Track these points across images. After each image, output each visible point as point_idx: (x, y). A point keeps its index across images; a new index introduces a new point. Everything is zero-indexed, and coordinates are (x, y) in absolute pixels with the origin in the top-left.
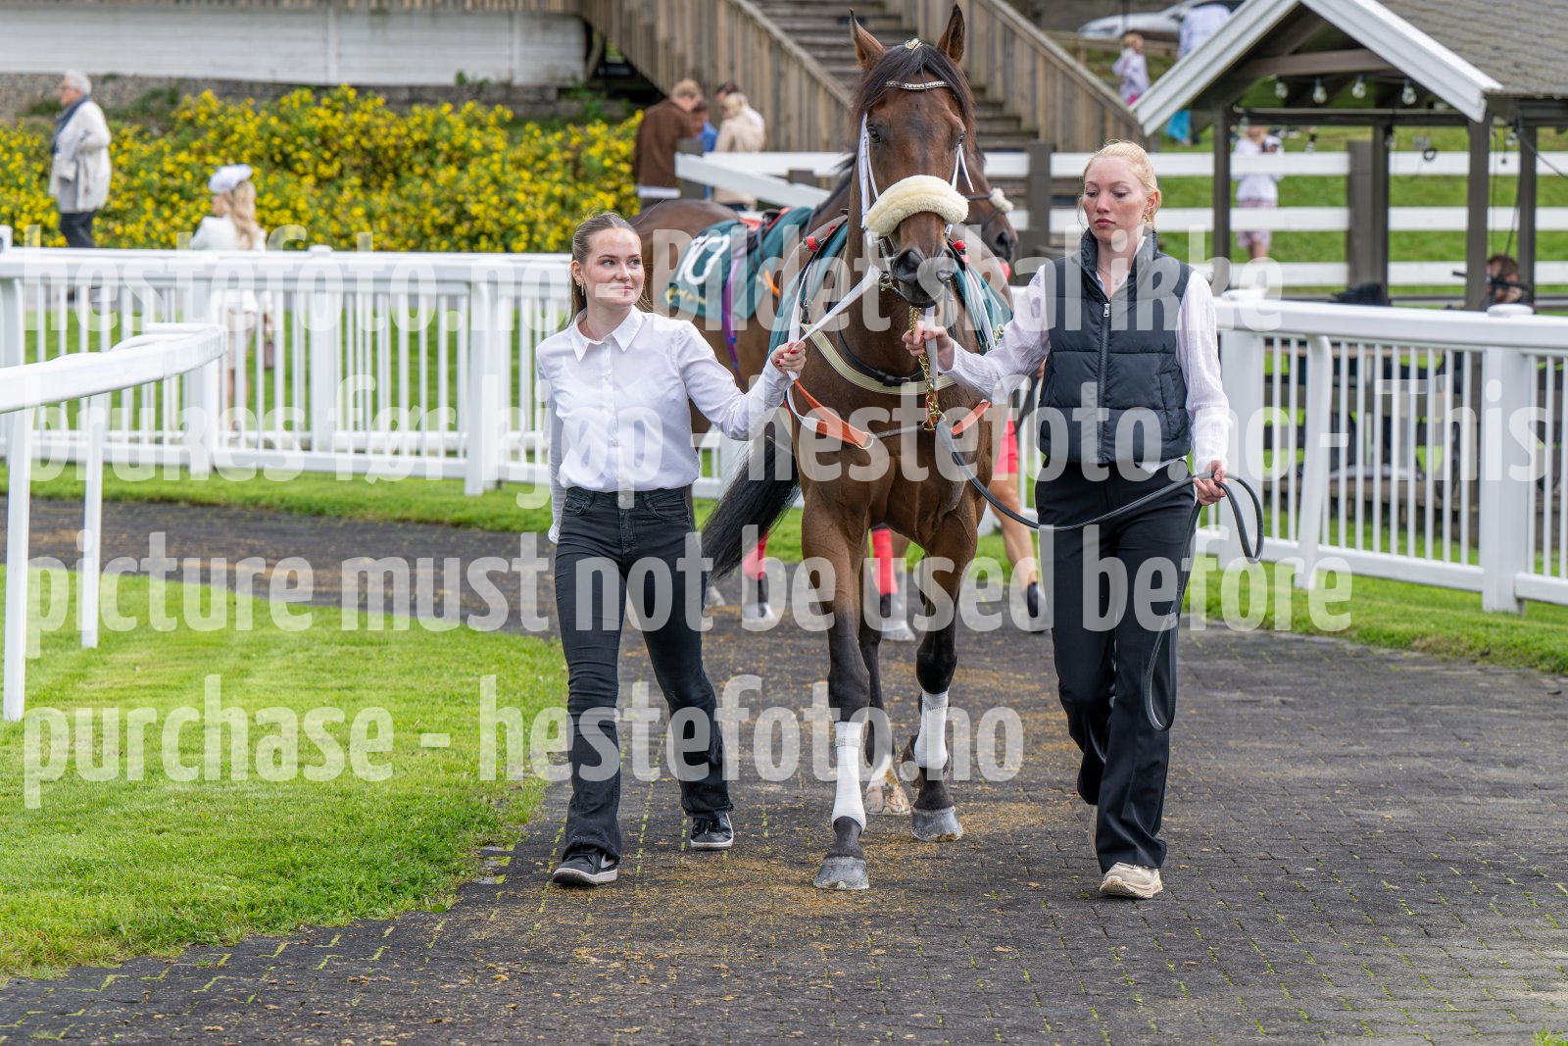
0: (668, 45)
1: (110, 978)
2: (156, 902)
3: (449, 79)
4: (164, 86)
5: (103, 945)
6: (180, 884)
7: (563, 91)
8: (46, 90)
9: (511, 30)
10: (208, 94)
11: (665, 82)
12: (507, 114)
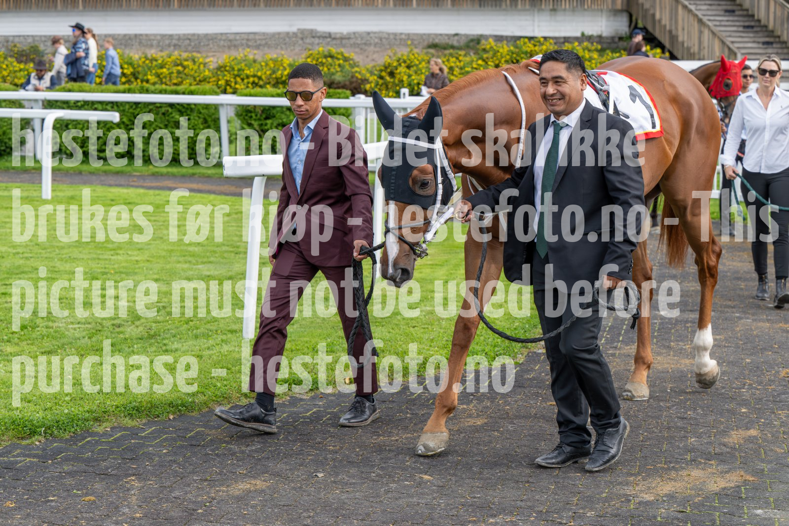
0: (660, 21)
3: (579, 34)
4: (475, 38)
7: (621, 39)
8: (434, 39)
9: (602, 16)
10: (491, 40)
11: (658, 34)
12: (599, 47)
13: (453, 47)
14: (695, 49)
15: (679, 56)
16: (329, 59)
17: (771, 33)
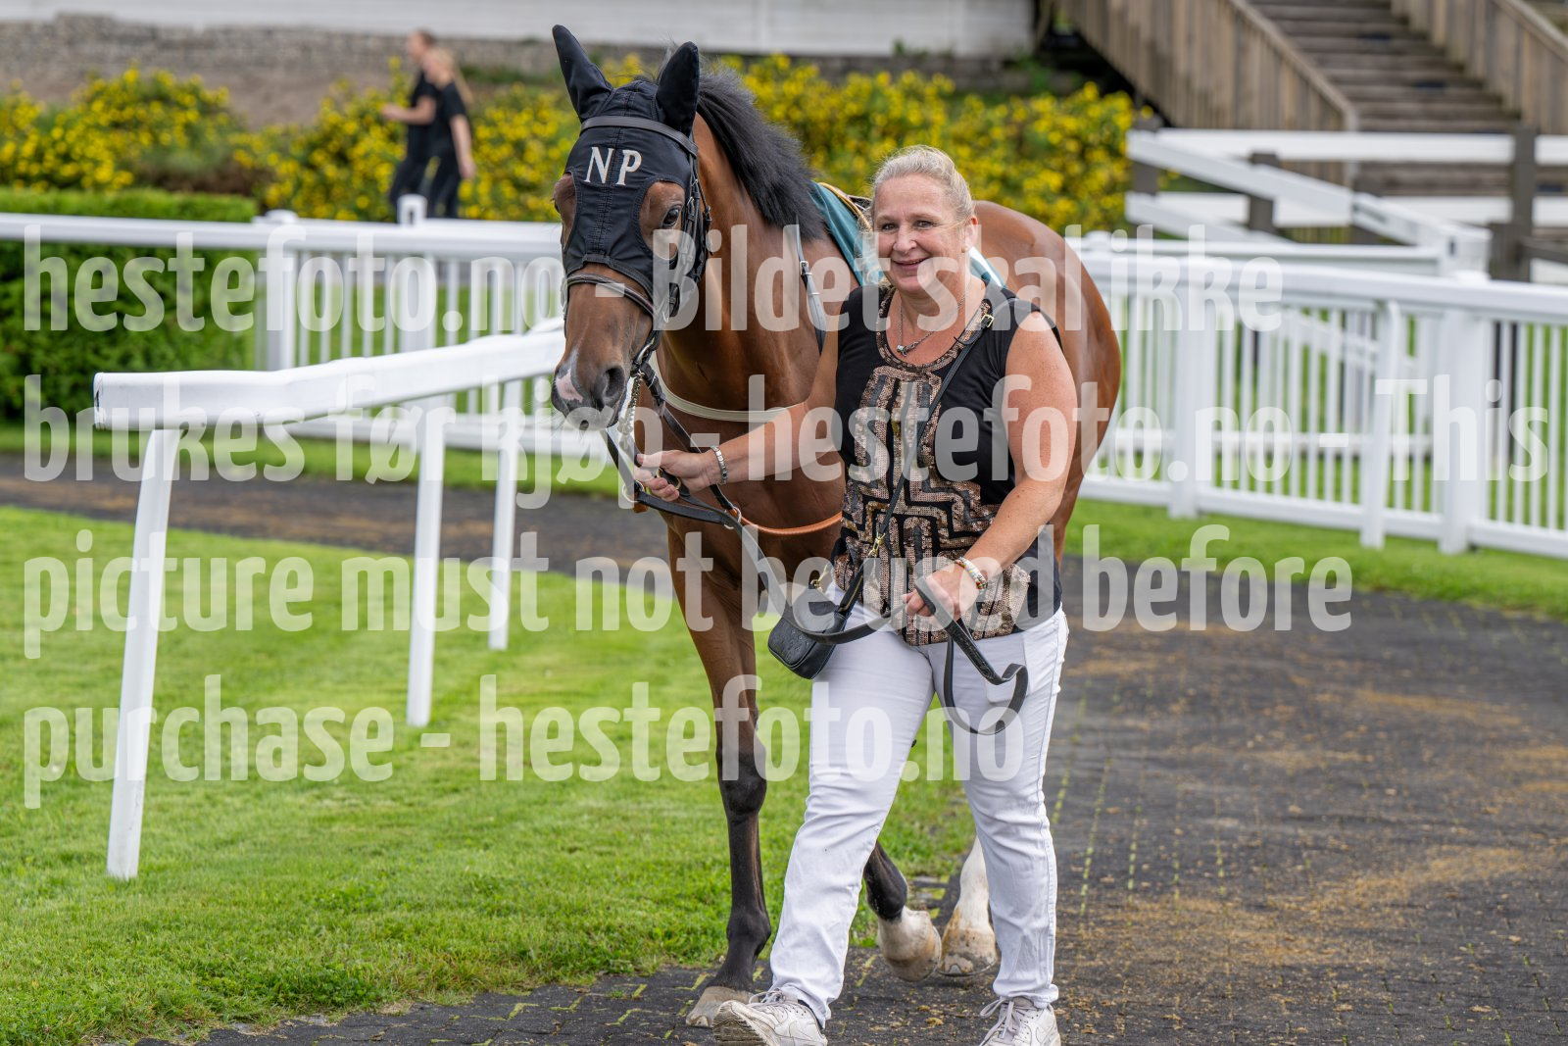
0: (1123, 14)
1: (518, 1007)
2: (568, 925)
3: (884, 47)
5: (511, 972)
6: (593, 908)
7: (1008, 64)
10: (632, 61)
11: (1118, 54)
12: (947, 85)
13: (518, 78)
14: (1225, 97)
15: (1178, 116)
16: (157, 109)
17: (1439, 56)
